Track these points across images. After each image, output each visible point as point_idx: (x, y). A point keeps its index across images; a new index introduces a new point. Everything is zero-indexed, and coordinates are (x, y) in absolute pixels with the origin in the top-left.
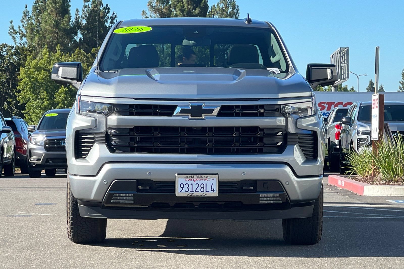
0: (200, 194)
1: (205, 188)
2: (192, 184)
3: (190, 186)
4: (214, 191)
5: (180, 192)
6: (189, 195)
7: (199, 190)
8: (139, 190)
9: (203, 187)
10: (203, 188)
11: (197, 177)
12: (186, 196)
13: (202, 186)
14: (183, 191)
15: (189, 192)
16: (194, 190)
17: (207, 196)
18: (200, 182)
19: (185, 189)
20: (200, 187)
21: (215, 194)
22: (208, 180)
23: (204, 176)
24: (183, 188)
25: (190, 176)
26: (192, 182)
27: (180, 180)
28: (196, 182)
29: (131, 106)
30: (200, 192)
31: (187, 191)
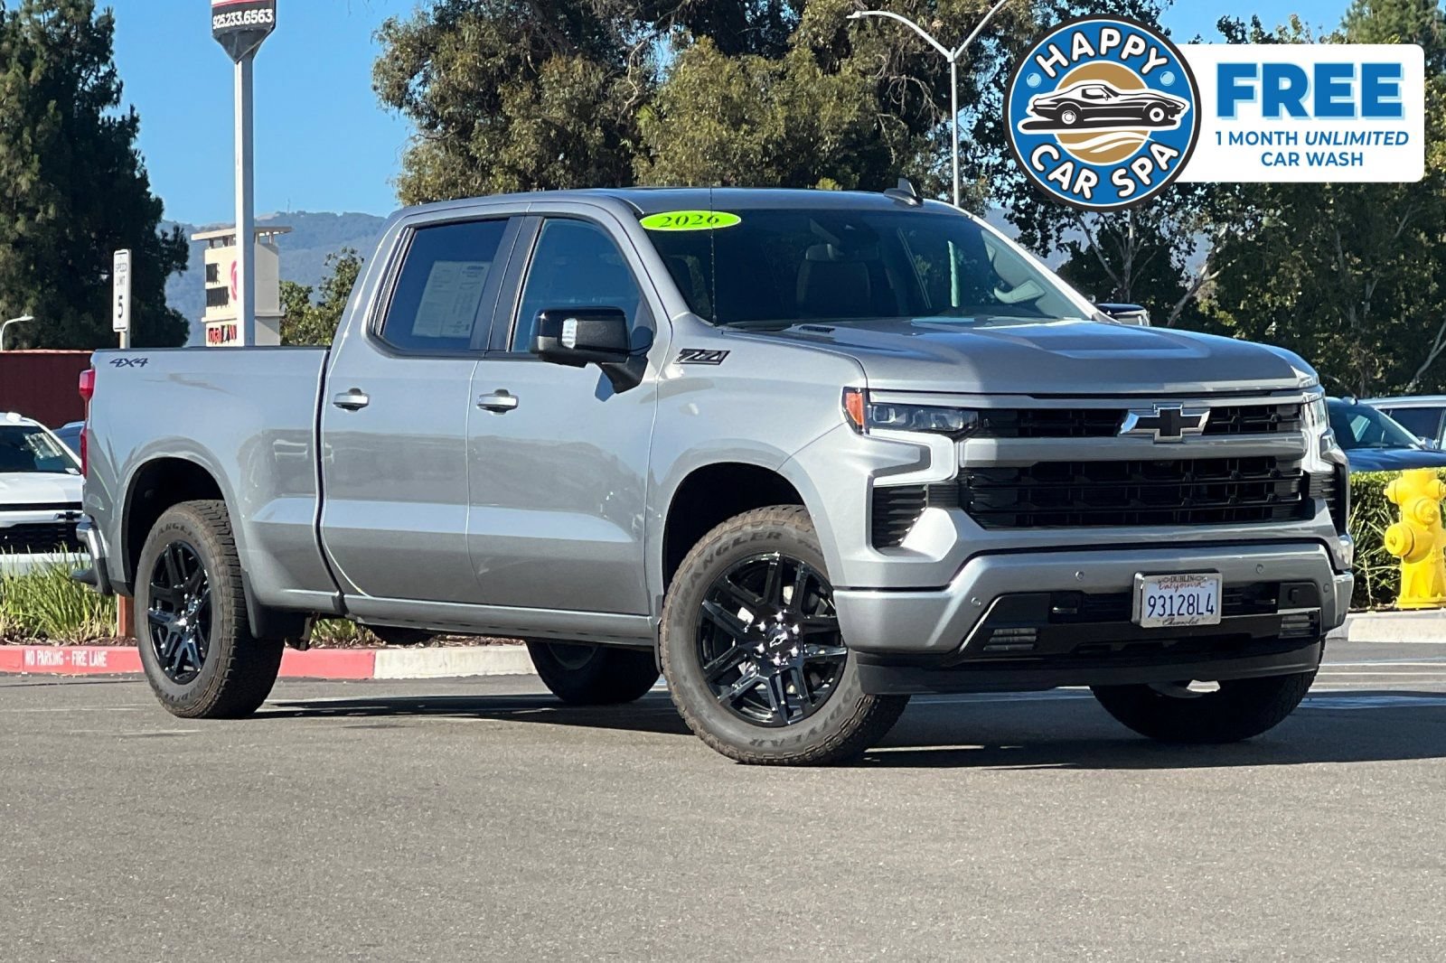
0: (1186, 620)
1: (1195, 604)
2: (1171, 597)
3: (1168, 601)
4: (1212, 611)
5: (1149, 618)
6: (1166, 624)
7: (1183, 610)
8: (1054, 618)
9: (1192, 602)
10: (1192, 604)
11: (1183, 580)
12: (1160, 625)
13: (1191, 598)
14: (1155, 615)
15: (1166, 616)
16: (1175, 612)
17: (1200, 623)
18: (1185, 591)
19: (1159, 609)
20: (1186, 603)
21: (1215, 618)
22: (1202, 584)
23: (1196, 575)
24: (1154, 606)
25: (1169, 576)
26: (1171, 591)
27: (1148, 588)
28: (1181, 591)
29: (1022, 413)
30: (1186, 614)
31: (1161, 613)
